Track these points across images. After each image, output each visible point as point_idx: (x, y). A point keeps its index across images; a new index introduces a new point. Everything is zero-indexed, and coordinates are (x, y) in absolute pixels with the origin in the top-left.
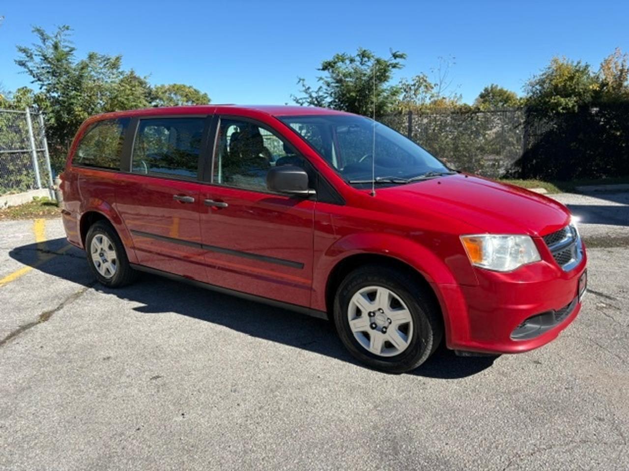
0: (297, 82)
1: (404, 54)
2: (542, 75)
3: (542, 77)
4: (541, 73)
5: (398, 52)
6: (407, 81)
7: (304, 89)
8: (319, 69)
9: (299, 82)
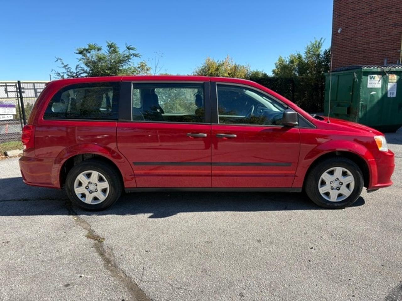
0: (55, 61)
1: (135, 48)
2: (203, 67)
3: (202, 68)
4: (202, 65)
5: (131, 46)
6: (134, 65)
7: (63, 65)
8: (77, 53)
9: (57, 60)
